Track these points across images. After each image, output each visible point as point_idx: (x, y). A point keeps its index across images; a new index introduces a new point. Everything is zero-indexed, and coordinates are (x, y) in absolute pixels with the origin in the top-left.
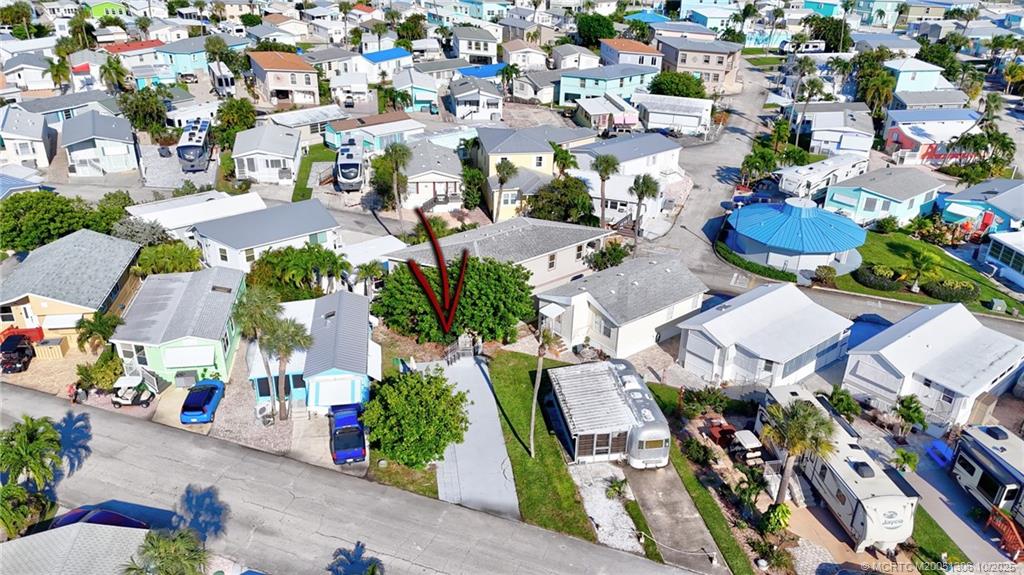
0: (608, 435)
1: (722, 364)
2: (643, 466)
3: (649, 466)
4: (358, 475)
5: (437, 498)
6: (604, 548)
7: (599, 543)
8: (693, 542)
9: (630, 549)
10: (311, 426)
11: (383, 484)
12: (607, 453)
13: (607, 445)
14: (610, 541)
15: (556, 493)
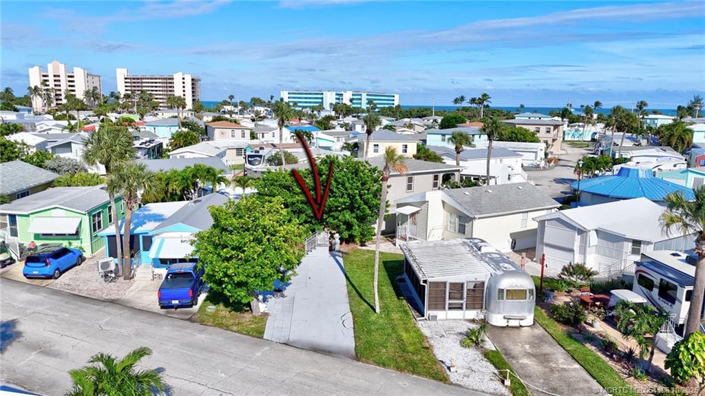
0: (462, 285)
1: (583, 251)
2: (504, 323)
3: (513, 323)
4: (182, 317)
5: (262, 338)
6: (457, 388)
7: (451, 384)
8: (576, 389)
9: (492, 391)
10: (151, 285)
11: (206, 325)
12: (461, 308)
13: (462, 298)
14: (465, 382)
15: (399, 339)
